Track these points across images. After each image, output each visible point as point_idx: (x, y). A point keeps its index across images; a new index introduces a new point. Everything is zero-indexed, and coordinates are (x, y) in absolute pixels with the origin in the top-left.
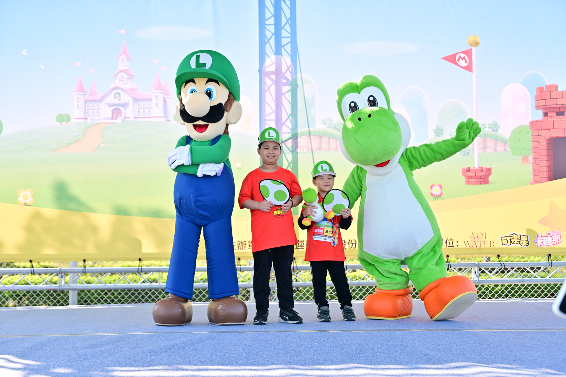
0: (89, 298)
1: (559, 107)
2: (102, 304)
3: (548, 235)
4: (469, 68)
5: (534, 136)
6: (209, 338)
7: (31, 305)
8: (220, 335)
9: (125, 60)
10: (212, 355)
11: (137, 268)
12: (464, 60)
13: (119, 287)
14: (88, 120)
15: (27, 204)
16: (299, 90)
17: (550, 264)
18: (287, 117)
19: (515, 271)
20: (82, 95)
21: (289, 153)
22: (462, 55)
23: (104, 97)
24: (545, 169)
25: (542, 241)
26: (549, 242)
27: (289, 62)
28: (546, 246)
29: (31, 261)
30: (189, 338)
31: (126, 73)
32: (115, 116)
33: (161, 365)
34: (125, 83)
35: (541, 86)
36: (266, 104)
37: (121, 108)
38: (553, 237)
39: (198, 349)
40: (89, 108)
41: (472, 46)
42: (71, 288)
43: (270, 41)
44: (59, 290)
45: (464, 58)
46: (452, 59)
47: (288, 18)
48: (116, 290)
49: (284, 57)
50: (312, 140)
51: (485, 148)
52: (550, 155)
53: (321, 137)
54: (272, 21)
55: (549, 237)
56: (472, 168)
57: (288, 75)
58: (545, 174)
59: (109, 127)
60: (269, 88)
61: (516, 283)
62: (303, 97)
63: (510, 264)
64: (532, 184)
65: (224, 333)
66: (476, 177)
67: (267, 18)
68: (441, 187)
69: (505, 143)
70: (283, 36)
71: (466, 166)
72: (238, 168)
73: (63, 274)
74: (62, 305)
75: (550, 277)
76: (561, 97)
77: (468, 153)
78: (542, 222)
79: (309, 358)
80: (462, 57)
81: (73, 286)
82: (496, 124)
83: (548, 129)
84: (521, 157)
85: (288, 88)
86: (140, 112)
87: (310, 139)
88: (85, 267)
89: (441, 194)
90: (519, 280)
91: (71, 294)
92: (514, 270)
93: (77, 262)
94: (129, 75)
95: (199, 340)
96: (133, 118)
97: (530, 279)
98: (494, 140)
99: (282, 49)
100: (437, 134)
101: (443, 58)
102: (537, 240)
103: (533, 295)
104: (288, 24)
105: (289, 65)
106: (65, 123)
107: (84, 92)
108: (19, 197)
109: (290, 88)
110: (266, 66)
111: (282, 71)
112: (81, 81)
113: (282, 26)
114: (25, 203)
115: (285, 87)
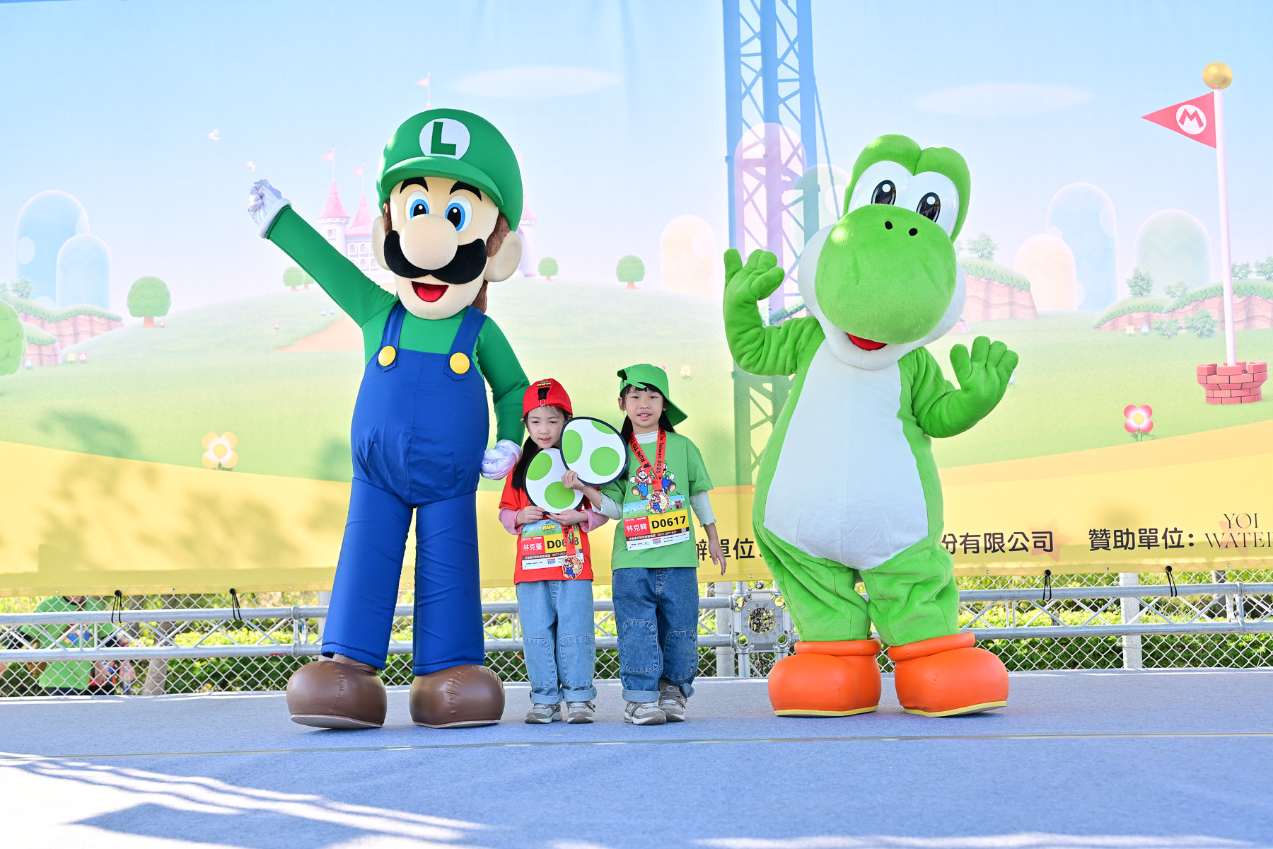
4: (1207, 137)
6: (629, 756)
8: (657, 749)
10: (642, 796)
12: (1195, 118)
15: (223, 465)
20: (340, 223)
22: (1191, 109)
27: (797, 139)
29: (233, 592)
30: (585, 757)
36: (746, 232)
39: (607, 781)
40: (355, 253)
41: (1214, 88)
43: (751, 91)
44: (295, 654)
45: (1196, 114)
46: (1166, 118)
47: (792, 39)
49: (786, 128)
51: (1249, 319)
54: (756, 46)
56: (1220, 365)
60: (751, 196)
66: (1230, 387)
67: (742, 41)
68: (1149, 410)
70: (779, 78)
71: (1207, 362)
72: (685, 377)
73: (303, 620)
77: (1211, 331)
80: (1191, 114)
89: (1150, 427)
95: (607, 760)
98: (1270, 301)
99: (782, 107)
100: (1138, 289)
101: (1147, 117)
104: (792, 51)
105: (796, 145)
106: (302, 286)
107: (342, 217)
108: (206, 450)
109: (800, 193)
110: (744, 147)
111: (782, 160)
112: (336, 193)
113: (779, 56)
114: (220, 464)
115: (789, 191)
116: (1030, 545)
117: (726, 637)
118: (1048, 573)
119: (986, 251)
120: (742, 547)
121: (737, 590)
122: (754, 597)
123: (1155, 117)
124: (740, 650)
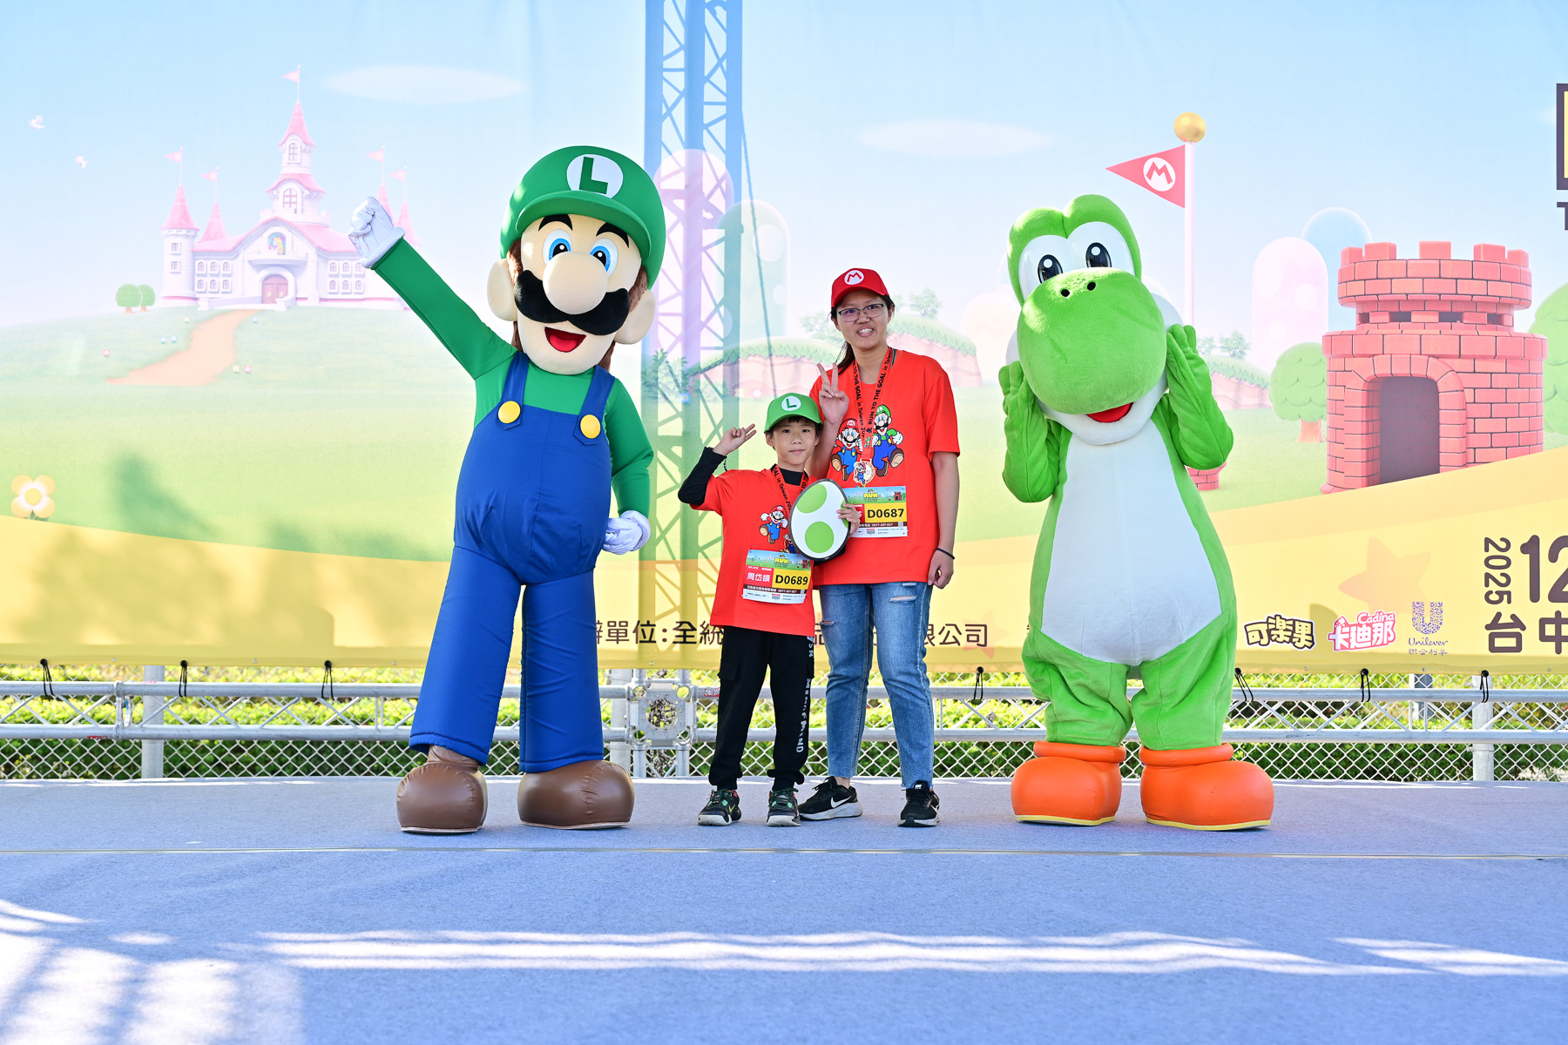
0: (194, 759)
1: (1399, 301)
2: (228, 775)
3: (1361, 622)
4: (1175, 195)
5: (1333, 372)
7: (42, 776)
8: (531, 857)
9: (298, 151)
10: (511, 907)
11: (321, 684)
12: (1163, 173)
13: (273, 733)
14: (199, 302)
15: (37, 514)
16: (746, 239)
17: (1366, 694)
18: (713, 307)
19: (1279, 711)
20: (187, 236)
21: (715, 400)
22: (1160, 163)
23: (243, 243)
24: (1360, 456)
25: (1347, 636)
26: (1364, 639)
27: (721, 169)
28: (1356, 648)
29: (44, 663)
30: (452, 864)
31: (301, 183)
32: (269, 294)
33: (382, 928)
34: (299, 211)
35: (1355, 245)
37: (287, 274)
38: (1374, 625)
39: (476, 890)
40: (204, 272)
41: (1185, 141)
42: (147, 732)
43: (674, 113)
44: (117, 737)
45: (1164, 169)
46: (1133, 171)
47: (720, 56)
48: (263, 742)
49: (711, 155)
50: (775, 368)
52: (1372, 421)
53: (799, 360)
54: (679, 61)
55: (1364, 626)
57: (718, 201)
58: (1358, 469)
59: (255, 322)
61: (1281, 742)
62: (756, 258)
63: (1265, 693)
64: (1326, 492)
65: (541, 853)
67: (666, 52)
69: (1261, 388)
70: (705, 100)
73: (127, 697)
74: (123, 777)
75: (1365, 727)
76: (1404, 275)
78: (1348, 587)
79: (755, 915)
80: (1159, 167)
81: (153, 728)
82: (1241, 339)
83: (1370, 356)
84: (1299, 423)
85: (720, 233)
86: (335, 285)
87: (772, 365)
88: (185, 681)
90: (1286, 732)
91: (147, 751)
92: (1276, 707)
93: (163, 669)
94: (307, 188)
95: (477, 868)
96: (318, 300)
97: (1315, 730)
98: (1233, 379)
99: (705, 131)
101: (1112, 169)
102: (1335, 633)
103: (1321, 773)
104: (720, 69)
105: (719, 177)
106: (139, 308)
107: (191, 229)
108: (17, 496)
109: (723, 231)
110: (662, 176)
111: (704, 191)
112: (183, 200)
113: (706, 74)
114: (33, 513)
115: (710, 231)
116: (962, 639)
117: (620, 732)
118: (980, 670)
119: (929, 309)
120: (643, 630)
121: (635, 679)
122: (654, 687)
123: (1121, 170)
124: (636, 746)
